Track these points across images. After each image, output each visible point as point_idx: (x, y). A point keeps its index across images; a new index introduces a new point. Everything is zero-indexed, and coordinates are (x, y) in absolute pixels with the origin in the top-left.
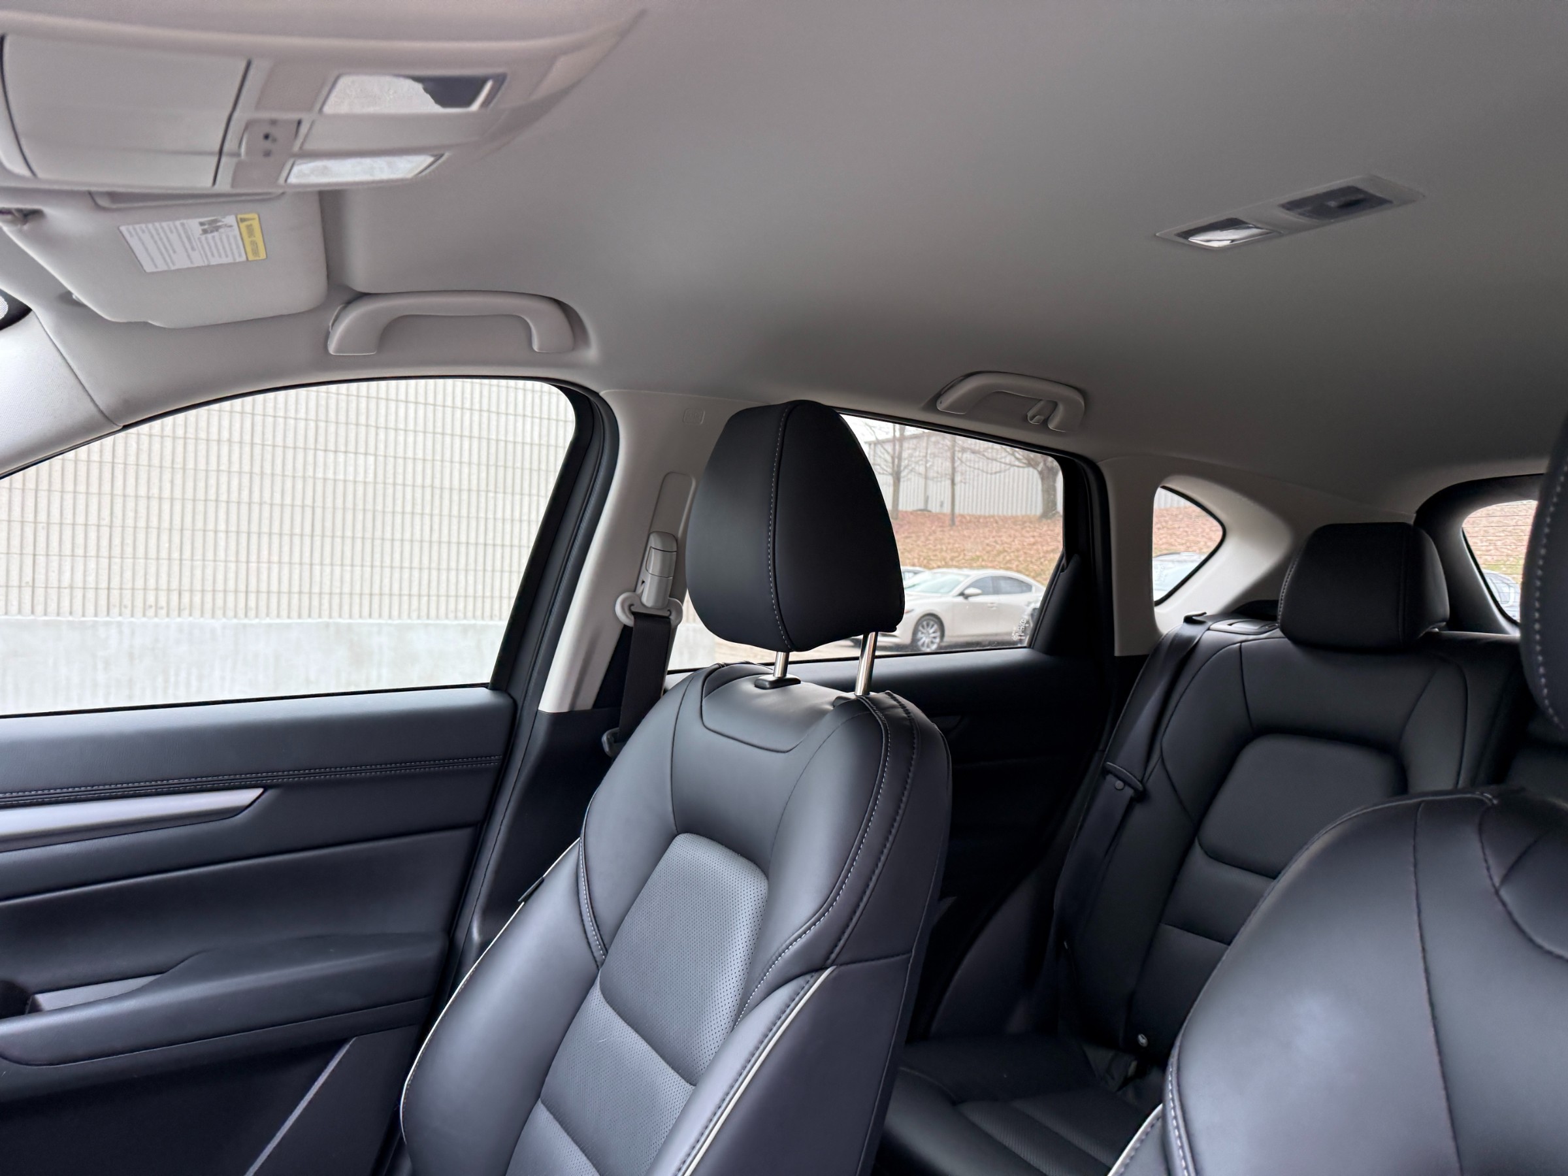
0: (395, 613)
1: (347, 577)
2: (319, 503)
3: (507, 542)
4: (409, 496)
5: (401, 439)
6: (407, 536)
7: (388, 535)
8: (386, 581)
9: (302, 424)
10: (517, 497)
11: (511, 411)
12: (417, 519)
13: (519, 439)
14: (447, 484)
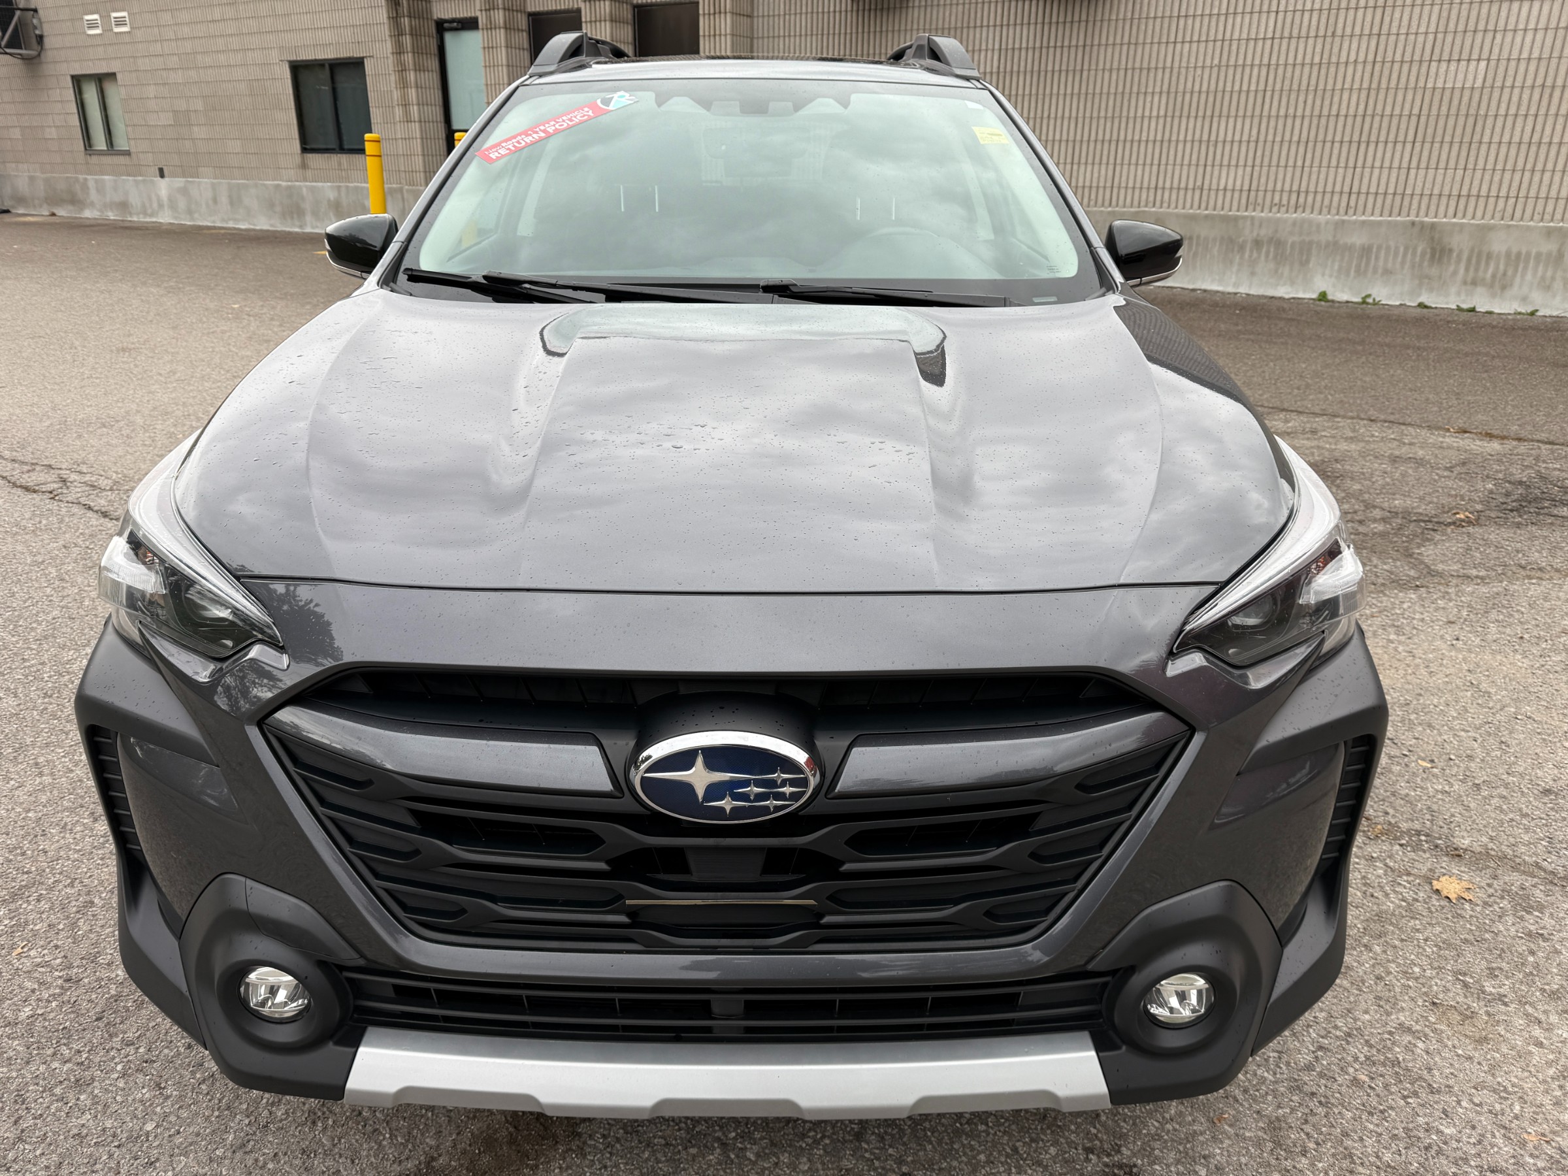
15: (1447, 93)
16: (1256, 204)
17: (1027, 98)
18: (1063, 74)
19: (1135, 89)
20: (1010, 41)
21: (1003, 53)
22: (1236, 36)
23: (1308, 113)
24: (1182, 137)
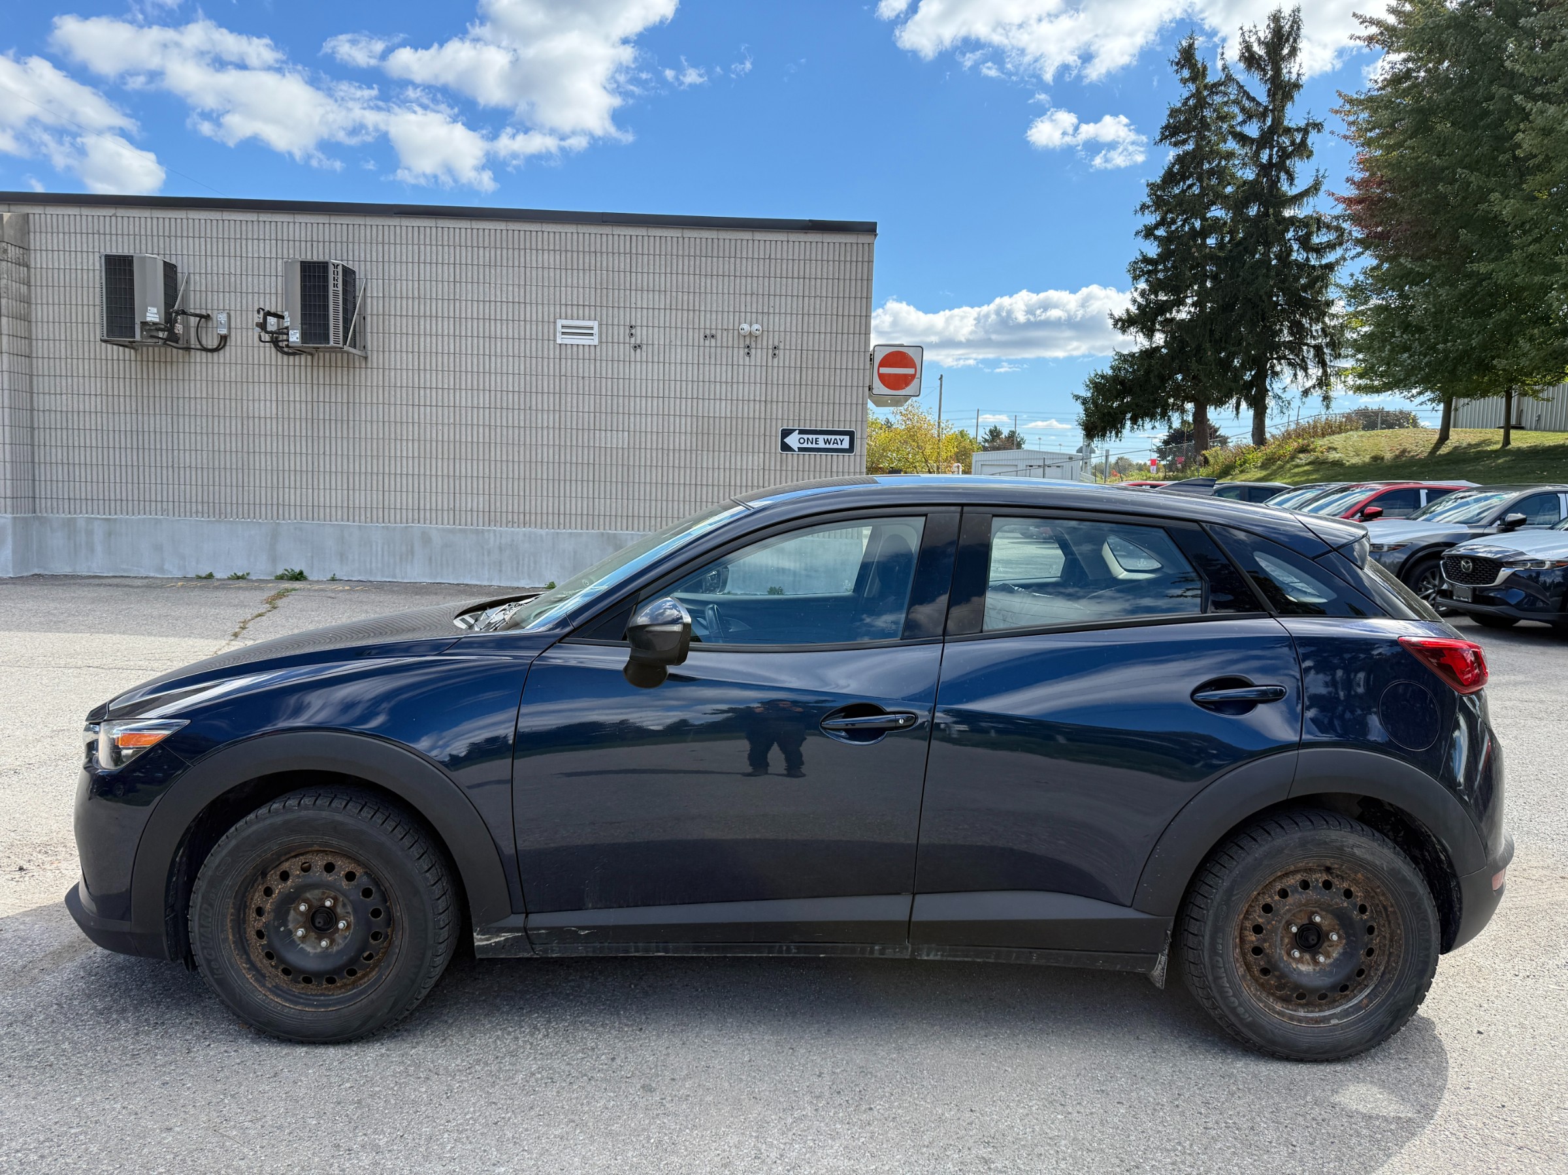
0: (641, 528)
1: (614, 505)
2: (597, 462)
3: (710, 482)
4: (648, 456)
5: (643, 420)
6: (648, 480)
7: (637, 480)
8: (636, 508)
9: (586, 415)
10: (716, 454)
11: (712, 397)
12: (654, 469)
13: (717, 415)
14: (671, 447)
15: (609, 451)
16: (496, 521)
17: (304, 439)
18: (333, 422)
19: (393, 436)
20: (286, 395)
21: (280, 403)
22: (463, 404)
23: (522, 459)
24: (434, 472)
